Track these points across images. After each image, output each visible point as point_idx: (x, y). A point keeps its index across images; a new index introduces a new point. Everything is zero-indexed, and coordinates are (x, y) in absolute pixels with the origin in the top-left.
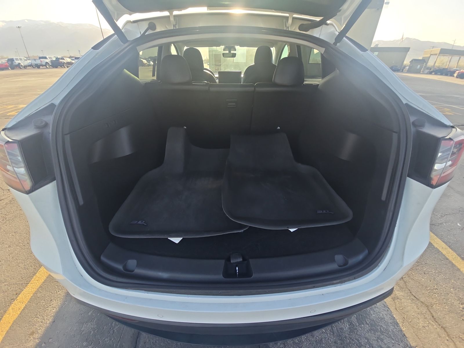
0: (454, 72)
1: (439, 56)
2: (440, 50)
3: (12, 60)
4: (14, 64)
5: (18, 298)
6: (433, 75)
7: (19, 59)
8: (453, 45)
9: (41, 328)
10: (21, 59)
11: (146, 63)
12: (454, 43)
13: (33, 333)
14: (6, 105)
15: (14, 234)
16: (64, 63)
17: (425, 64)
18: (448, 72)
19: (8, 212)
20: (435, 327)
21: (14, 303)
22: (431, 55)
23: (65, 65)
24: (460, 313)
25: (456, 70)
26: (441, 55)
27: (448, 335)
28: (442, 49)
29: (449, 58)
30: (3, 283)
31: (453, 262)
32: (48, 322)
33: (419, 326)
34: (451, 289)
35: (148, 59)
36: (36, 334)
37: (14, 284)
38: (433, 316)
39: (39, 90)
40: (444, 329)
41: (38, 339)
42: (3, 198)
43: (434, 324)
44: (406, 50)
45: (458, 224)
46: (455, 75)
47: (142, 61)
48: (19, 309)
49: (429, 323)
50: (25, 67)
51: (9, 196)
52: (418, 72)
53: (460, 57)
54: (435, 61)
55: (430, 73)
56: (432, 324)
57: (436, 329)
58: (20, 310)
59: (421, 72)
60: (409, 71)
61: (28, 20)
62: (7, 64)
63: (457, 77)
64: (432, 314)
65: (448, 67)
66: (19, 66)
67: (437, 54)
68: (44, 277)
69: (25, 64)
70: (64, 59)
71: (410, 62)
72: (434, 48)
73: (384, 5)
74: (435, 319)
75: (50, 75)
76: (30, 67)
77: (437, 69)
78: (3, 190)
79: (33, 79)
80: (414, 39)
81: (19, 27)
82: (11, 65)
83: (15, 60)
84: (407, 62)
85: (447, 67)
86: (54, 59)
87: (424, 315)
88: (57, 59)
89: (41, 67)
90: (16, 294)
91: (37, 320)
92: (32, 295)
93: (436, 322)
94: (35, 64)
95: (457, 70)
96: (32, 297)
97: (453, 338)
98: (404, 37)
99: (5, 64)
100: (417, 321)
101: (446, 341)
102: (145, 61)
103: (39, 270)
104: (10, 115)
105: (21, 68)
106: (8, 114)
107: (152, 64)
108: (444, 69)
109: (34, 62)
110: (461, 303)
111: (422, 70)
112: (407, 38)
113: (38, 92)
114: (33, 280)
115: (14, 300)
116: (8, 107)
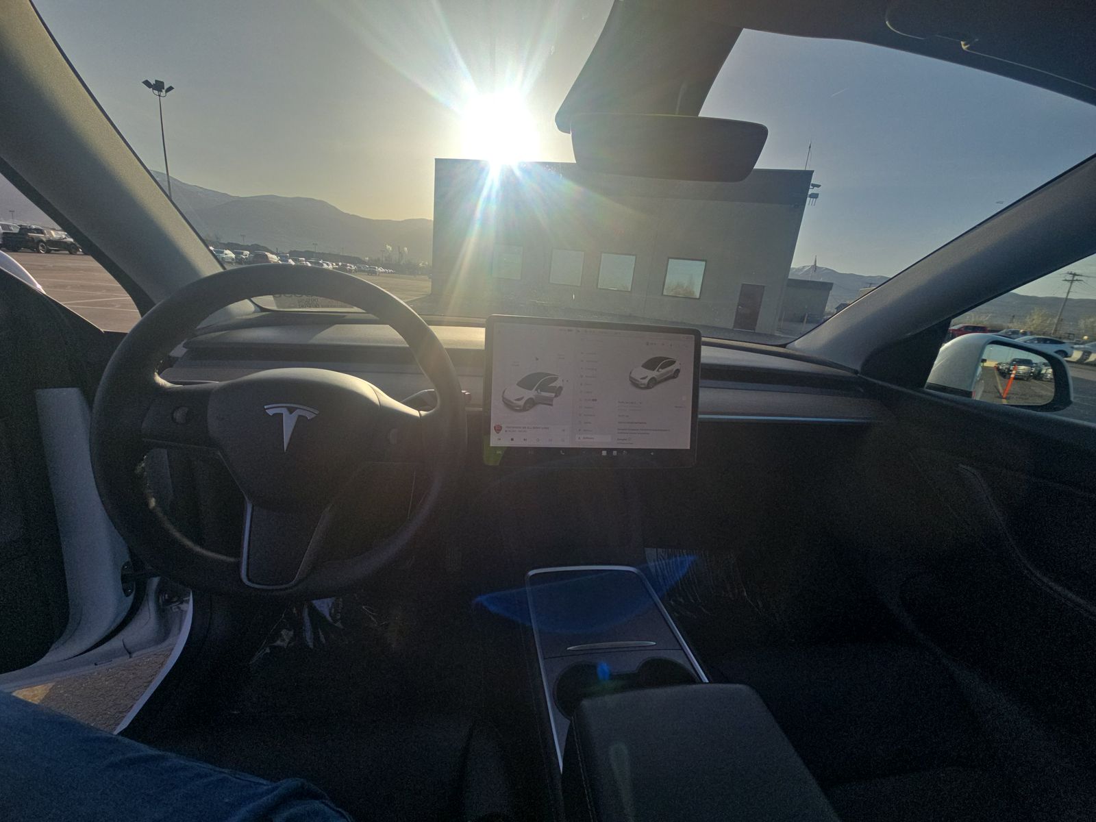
73: (808, 199)
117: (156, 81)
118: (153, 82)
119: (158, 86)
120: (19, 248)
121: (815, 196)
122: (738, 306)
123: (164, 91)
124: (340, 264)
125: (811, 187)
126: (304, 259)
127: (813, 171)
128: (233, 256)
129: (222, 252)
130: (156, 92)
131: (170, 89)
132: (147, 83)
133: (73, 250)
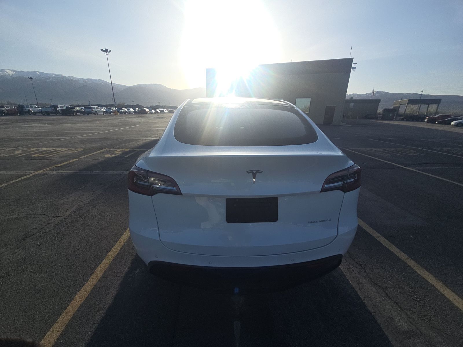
0: (425, 118)
1: (408, 106)
2: (408, 101)
3: (23, 107)
4: (25, 110)
5: (82, 289)
6: (405, 121)
7: (30, 107)
8: (421, 95)
9: (105, 307)
10: (32, 106)
11: (148, 111)
12: (422, 93)
13: (98, 311)
14: (28, 147)
15: (68, 247)
16: (74, 111)
17: (396, 112)
18: (419, 118)
19: (58, 232)
20: (389, 301)
21: (79, 292)
22: (400, 105)
23: (75, 113)
24: (409, 294)
25: (425, 116)
26: (410, 104)
27: (400, 308)
28: (409, 100)
29: (418, 106)
30: (67, 280)
31: (405, 261)
32: (110, 302)
33: (377, 301)
34: (402, 278)
35: (150, 108)
36: (101, 311)
37: (76, 280)
38: (387, 295)
39: (55, 136)
40: (397, 303)
41: (103, 314)
42: (50, 222)
43: (388, 300)
44: (377, 102)
45: (411, 236)
46: (426, 120)
47: (145, 109)
48: (84, 296)
49: (385, 299)
50: (35, 114)
51: (55, 220)
52: (391, 119)
53: (429, 105)
54: (405, 109)
55: (403, 120)
56: (387, 300)
57: (390, 303)
58: (86, 297)
59: (394, 119)
60: (383, 118)
61: (39, 72)
62: (17, 110)
63: (428, 122)
64: (386, 293)
65: (419, 114)
66: (29, 113)
67: (406, 104)
68: (101, 274)
69: (35, 111)
70: (74, 108)
71: (383, 111)
72: (403, 99)
73: (352, 69)
74: (389, 297)
75: (62, 122)
76: (39, 114)
77: (408, 116)
78: (48, 216)
79: (47, 125)
80: (384, 92)
81: (31, 78)
82: (21, 111)
83: (25, 107)
84: (380, 110)
85: (417, 114)
86: (65, 108)
87: (381, 294)
88: (68, 108)
89: (51, 114)
90: (80, 287)
91: (101, 302)
92: (93, 286)
93: (390, 299)
94: (45, 112)
95: (427, 116)
96: (93, 287)
97: (405, 310)
98: (374, 91)
99: (15, 110)
100: (375, 297)
101: (399, 312)
102: (147, 110)
103: (96, 270)
104: (34, 157)
105: (30, 115)
106: (33, 156)
107: (153, 112)
108: (414, 116)
109: (44, 110)
110: (410, 288)
111: (395, 117)
112: (378, 92)
113: (55, 137)
114: (92, 276)
115: (79, 291)
116: (30, 150)
117: (105, 49)
118: (104, 49)
119: (106, 51)
120: (67, 114)
121: (354, 68)
122: (325, 114)
123: (108, 52)
124: (170, 110)
125: (353, 64)
126: (157, 109)
127: (353, 58)
128: (133, 110)
129: (129, 110)
130: (105, 53)
131: (110, 51)
132: (102, 50)
133: (84, 114)
